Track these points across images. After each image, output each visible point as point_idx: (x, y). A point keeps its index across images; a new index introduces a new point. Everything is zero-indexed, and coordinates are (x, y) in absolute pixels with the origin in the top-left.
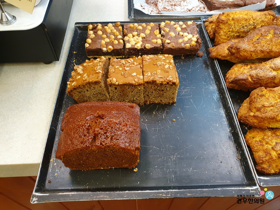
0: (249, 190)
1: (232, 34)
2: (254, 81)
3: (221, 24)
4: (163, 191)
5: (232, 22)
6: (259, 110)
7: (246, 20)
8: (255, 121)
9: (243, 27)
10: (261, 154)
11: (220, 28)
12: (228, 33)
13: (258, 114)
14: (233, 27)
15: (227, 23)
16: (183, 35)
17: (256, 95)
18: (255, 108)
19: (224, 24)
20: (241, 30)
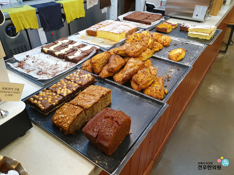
0: (165, 106)
1: (101, 66)
2: (129, 75)
3: (94, 64)
4: (148, 127)
5: (98, 61)
6: (142, 82)
7: (102, 58)
8: (144, 86)
9: (103, 61)
10: (155, 94)
11: (95, 66)
12: (100, 66)
13: (143, 83)
14: (100, 63)
15: (96, 62)
16: (83, 77)
17: (136, 78)
18: (140, 82)
19: (96, 63)
20: (103, 63)
